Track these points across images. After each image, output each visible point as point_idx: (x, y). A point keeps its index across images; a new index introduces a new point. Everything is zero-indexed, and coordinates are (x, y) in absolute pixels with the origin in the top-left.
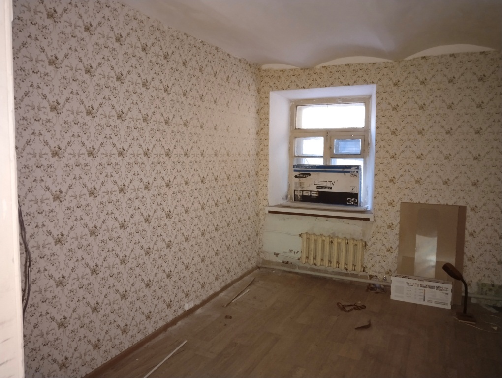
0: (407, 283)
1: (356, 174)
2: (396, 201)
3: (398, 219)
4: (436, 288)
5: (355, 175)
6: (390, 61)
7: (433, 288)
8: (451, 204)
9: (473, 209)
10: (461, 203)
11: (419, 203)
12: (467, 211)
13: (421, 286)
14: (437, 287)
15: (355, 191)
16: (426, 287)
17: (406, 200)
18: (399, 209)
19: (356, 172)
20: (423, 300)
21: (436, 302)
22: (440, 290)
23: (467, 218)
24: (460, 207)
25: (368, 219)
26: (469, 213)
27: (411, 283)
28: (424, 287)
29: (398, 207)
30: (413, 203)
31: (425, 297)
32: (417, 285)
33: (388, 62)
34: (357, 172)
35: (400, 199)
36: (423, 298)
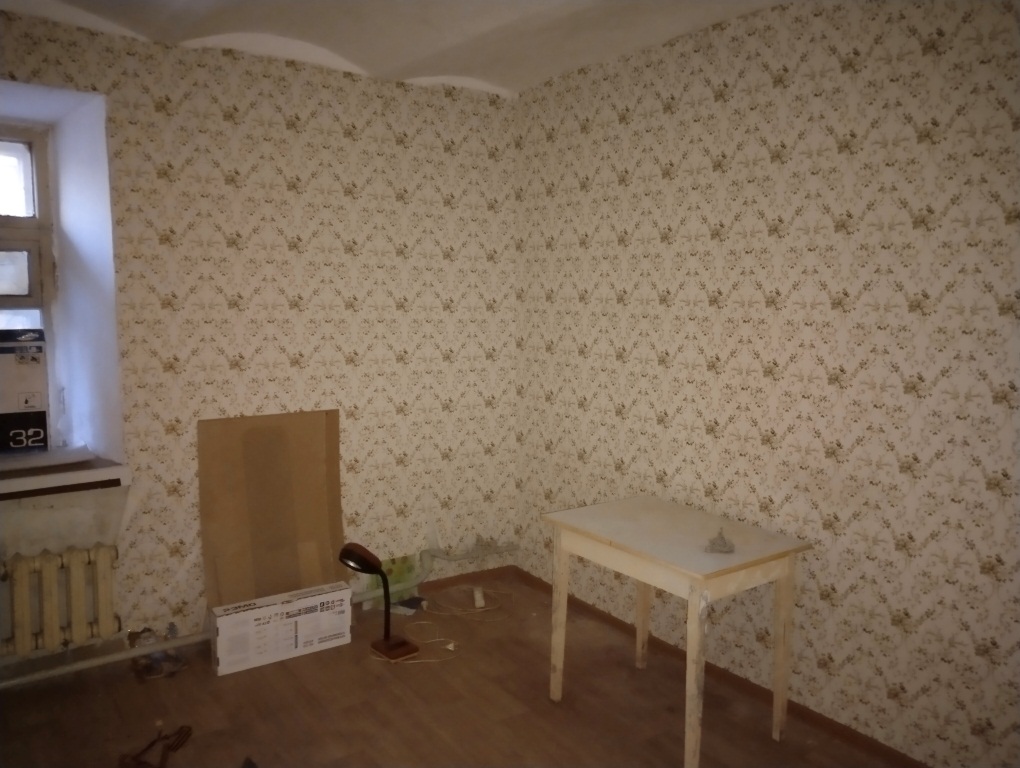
0: (256, 620)
1: (36, 356)
2: (184, 418)
3: (194, 466)
4: (319, 608)
5: (34, 359)
6: (142, 38)
7: (311, 610)
8: (309, 410)
9: (350, 415)
10: (328, 406)
11: (242, 416)
12: (341, 419)
13: (289, 615)
14: (322, 604)
15: (36, 406)
16: (299, 613)
17: (211, 414)
18: (196, 439)
19: (34, 350)
20: (293, 646)
21: (321, 640)
22: (328, 609)
23: (342, 435)
24: (328, 413)
25: (116, 483)
26: (344, 423)
27: (264, 618)
28: (295, 616)
29: (190, 435)
30: (229, 420)
31: (299, 639)
32: (279, 617)
33: (134, 40)
34: (40, 349)
35: (196, 414)
36: (293, 641)
